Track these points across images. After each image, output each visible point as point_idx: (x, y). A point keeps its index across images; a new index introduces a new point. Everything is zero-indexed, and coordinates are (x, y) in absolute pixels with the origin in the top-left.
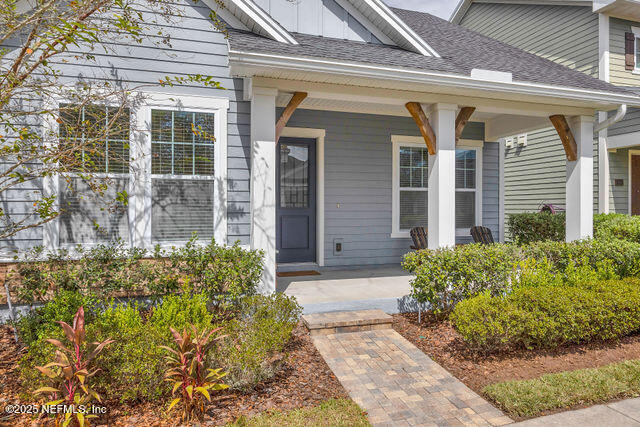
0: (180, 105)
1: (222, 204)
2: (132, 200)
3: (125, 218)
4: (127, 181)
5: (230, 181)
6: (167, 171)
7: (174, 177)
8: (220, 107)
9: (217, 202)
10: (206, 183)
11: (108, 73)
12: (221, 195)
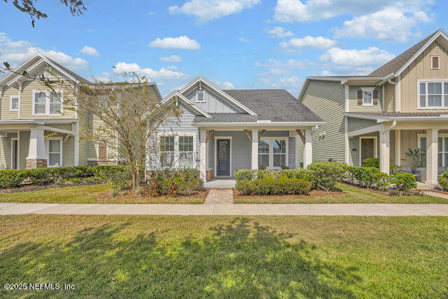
0: (185, 134)
1: (195, 159)
2: (175, 157)
3: (173, 162)
4: (174, 153)
5: (197, 153)
6: (182, 150)
7: (184, 152)
8: (194, 134)
10: (191, 153)
11: (170, 129)
12: (195, 156)
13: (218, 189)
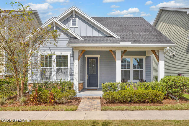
0: (61, 53)
1: (69, 73)
2: (52, 72)
3: (51, 76)
4: (52, 69)
5: (71, 68)
6: (59, 66)
7: (60, 68)
8: (69, 53)
9: (68, 73)
10: (66, 69)
11: (48, 48)
12: (69, 71)
13: (89, 98)
